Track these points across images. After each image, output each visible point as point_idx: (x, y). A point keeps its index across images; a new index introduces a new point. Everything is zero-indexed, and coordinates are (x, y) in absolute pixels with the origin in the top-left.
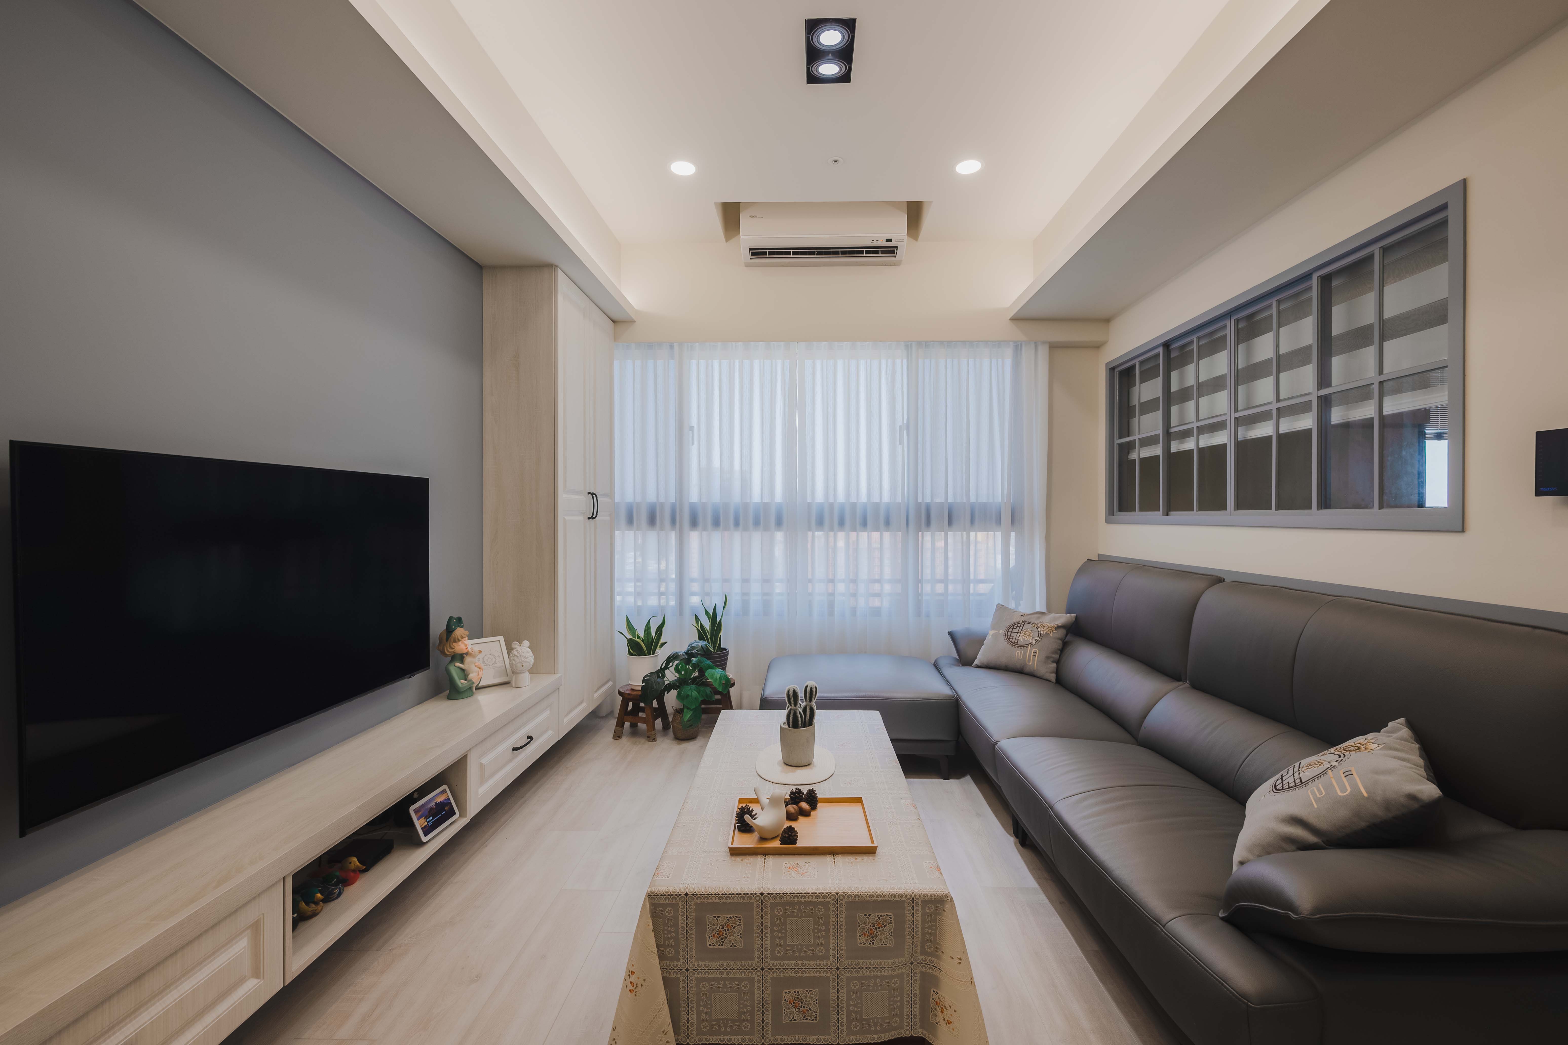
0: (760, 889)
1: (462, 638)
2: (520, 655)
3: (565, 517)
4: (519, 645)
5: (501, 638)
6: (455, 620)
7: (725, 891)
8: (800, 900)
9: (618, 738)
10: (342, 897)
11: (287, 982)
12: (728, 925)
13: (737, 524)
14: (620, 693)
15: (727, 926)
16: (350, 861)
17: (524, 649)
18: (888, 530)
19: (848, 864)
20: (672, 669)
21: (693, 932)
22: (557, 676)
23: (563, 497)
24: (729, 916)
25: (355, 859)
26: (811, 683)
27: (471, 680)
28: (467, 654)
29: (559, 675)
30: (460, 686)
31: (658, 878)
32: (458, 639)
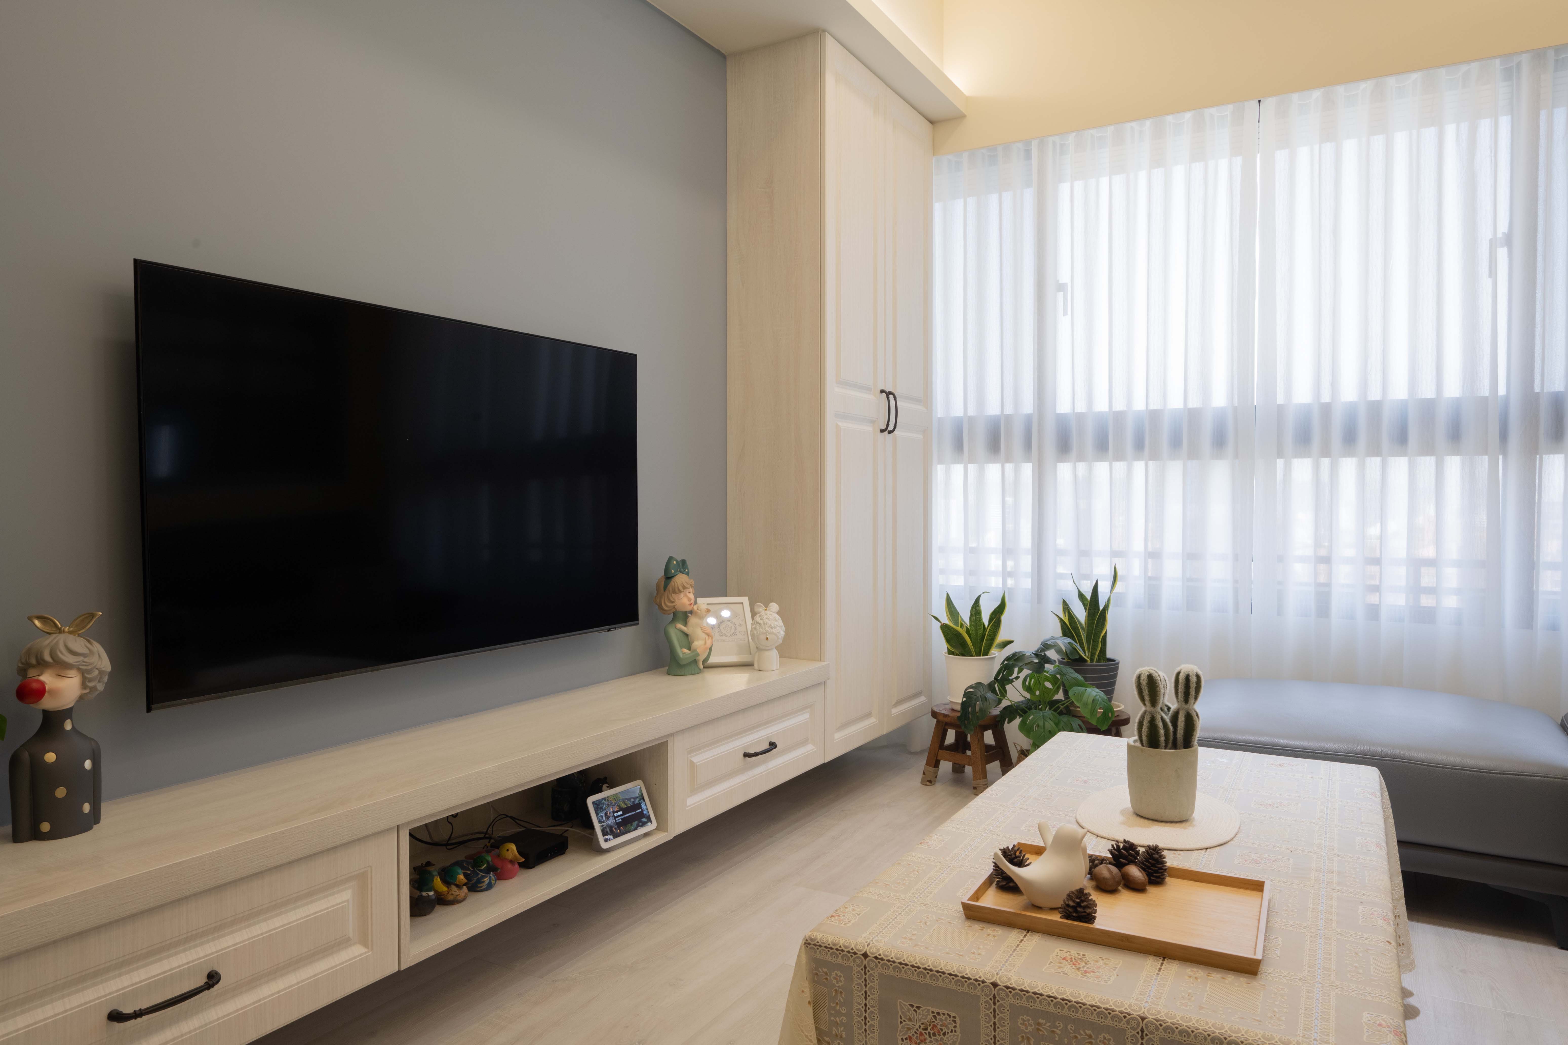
0: (993, 976)
1: (685, 588)
2: (764, 623)
3: (840, 424)
4: (764, 608)
5: (745, 600)
6: (675, 562)
7: (930, 963)
8: (1065, 1012)
9: (928, 783)
10: (493, 890)
11: (404, 966)
12: (934, 1026)
13: (1139, 445)
14: (934, 714)
15: (933, 1028)
16: (507, 848)
17: (771, 615)
18: (1456, 452)
19: (1186, 977)
20: (1018, 684)
21: (876, 1023)
22: (822, 664)
23: (834, 394)
24: (936, 1010)
25: (513, 847)
26: (1187, 668)
27: (695, 650)
28: (691, 612)
29: (825, 663)
30: (681, 656)
31: (828, 922)
32: (679, 589)
